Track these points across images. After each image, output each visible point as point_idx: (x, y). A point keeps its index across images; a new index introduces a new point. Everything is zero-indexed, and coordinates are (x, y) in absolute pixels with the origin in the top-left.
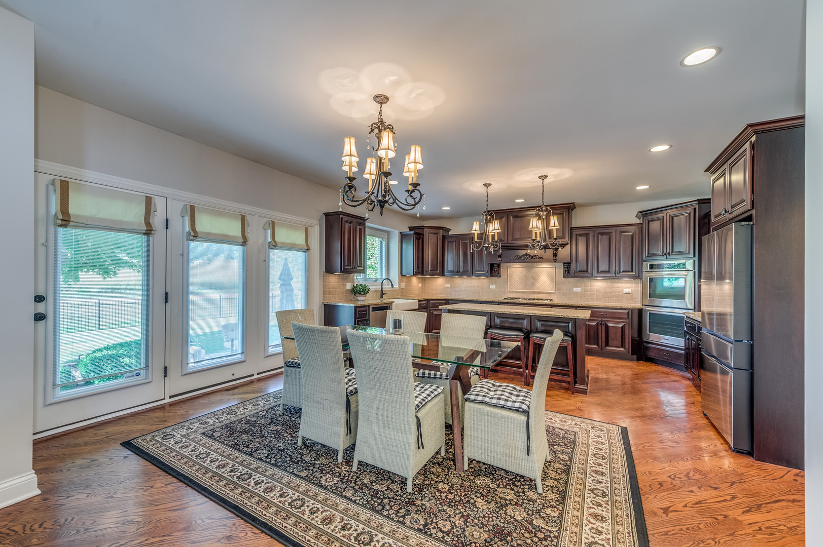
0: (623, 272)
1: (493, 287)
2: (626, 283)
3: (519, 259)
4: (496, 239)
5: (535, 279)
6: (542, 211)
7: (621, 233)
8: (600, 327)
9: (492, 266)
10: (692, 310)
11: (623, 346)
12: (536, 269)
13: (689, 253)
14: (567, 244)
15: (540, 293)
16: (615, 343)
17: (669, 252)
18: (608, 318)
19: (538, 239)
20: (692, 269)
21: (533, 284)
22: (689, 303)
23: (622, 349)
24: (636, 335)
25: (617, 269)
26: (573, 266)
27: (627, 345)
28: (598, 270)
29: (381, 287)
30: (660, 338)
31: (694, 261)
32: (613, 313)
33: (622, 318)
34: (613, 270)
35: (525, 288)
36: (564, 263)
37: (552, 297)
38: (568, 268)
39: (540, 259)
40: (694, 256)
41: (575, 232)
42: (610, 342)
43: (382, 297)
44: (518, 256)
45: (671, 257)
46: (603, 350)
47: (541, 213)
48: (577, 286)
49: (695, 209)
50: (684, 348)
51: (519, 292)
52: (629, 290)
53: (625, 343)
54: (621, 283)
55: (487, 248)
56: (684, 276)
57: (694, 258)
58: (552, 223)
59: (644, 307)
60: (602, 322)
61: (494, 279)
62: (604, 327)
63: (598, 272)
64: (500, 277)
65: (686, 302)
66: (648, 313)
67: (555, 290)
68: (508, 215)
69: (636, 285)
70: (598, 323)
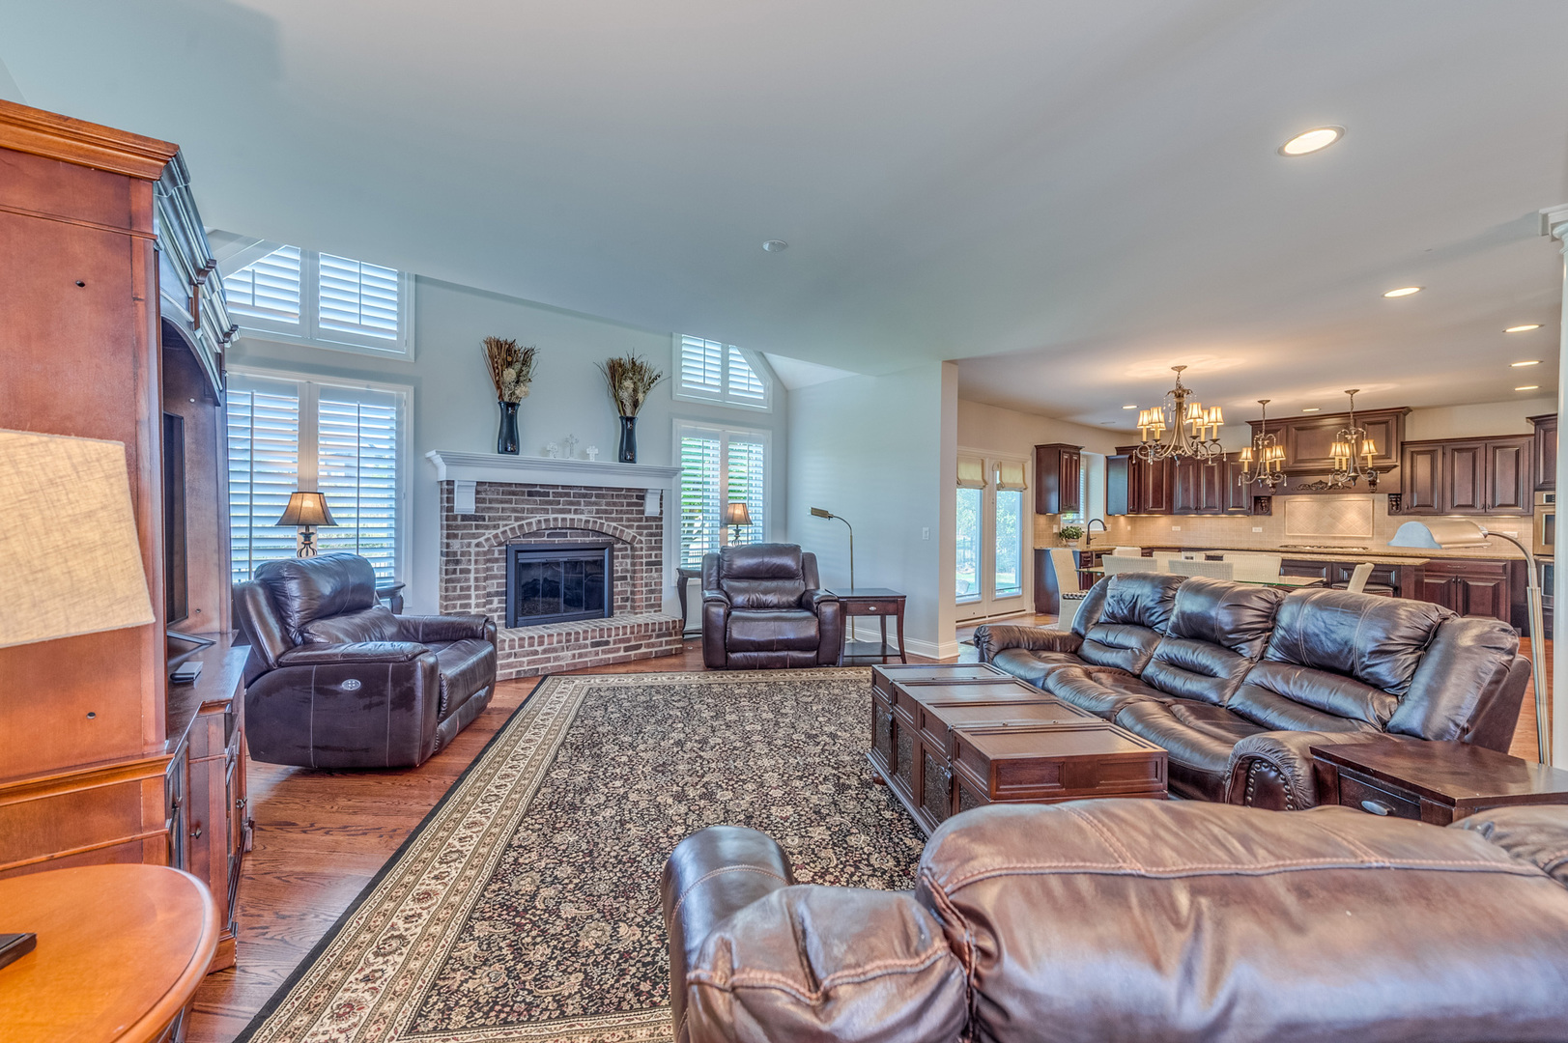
0: (1501, 506)
1: (1257, 529)
2: (1508, 522)
3: (1307, 489)
4: (1278, 469)
5: (1336, 518)
6: (1350, 434)
7: (1494, 448)
8: (1453, 587)
9: (1257, 499)
12: (1338, 503)
14: (1395, 466)
15: (1344, 538)
18: (1468, 573)
19: (1344, 468)
21: (1332, 526)
25: (1489, 502)
26: (1406, 499)
28: (1452, 504)
29: (1087, 530)
32: (1477, 566)
33: (1493, 574)
34: (1479, 504)
35: (1317, 531)
36: (1390, 495)
37: (1366, 544)
38: (1396, 501)
39: (1346, 489)
41: (1409, 449)
43: (1088, 543)
44: (1305, 485)
47: (1349, 437)
51: (1306, 537)
53: (1498, 610)
54: (1499, 522)
55: (1263, 480)
58: (1366, 448)
60: (1457, 579)
61: (1260, 518)
62: (1460, 586)
63: (1452, 506)
64: (1271, 514)
66: (1543, 566)
67: (1373, 534)
68: (1287, 426)
69: (1523, 526)
70: (1449, 582)
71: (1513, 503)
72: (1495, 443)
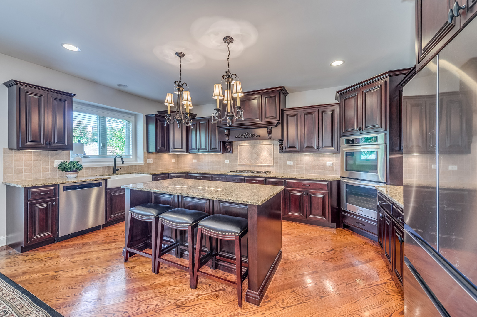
0: (325, 147)
1: (227, 161)
2: (328, 157)
5: (258, 154)
7: (323, 112)
8: (304, 198)
9: (224, 144)
10: (384, 183)
11: (324, 215)
12: (259, 146)
13: (381, 126)
14: (279, 123)
15: (262, 166)
16: (317, 212)
17: (362, 127)
18: (311, 189)
20: (384, 143)
21: (257, 159)
22: (381, 176)
23: (323, 218)
24: (335, 204)
25: (320, 145)
26: (285, 143)
27: (327, 214)
28: (304, 146)
29: (113, 163)
30: (355, 209)
31: (386, 134)
32: (315, 185)
33: (322, 190)
34: (316, 146)
35: (251, 162)
36: (278, 141)
38: (281, 145)
39: (259, 137)
40: (386, 130)
41: (286, 113)
42: (313, 211)
45: (364, 132)
46: (307, 218)
48: (290, 160)
49: (386, 82)
50: (377, 220)
51: (245, 165)
52: (330, 163)
53: (325, 212)
54: (325, 157)
56: (376, 150)
57: (386, 132)
59: (342, 179)
60: (306, 193)
61: (228, 155)
62: (308, 197)
64: (232, 153)
65: (378, 176)
66: (345, 184)
67: (273, 164)
69: (335, 159)
70: (303, 194)
71: (331, 145)
72: (322, 108)
